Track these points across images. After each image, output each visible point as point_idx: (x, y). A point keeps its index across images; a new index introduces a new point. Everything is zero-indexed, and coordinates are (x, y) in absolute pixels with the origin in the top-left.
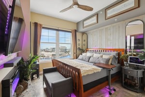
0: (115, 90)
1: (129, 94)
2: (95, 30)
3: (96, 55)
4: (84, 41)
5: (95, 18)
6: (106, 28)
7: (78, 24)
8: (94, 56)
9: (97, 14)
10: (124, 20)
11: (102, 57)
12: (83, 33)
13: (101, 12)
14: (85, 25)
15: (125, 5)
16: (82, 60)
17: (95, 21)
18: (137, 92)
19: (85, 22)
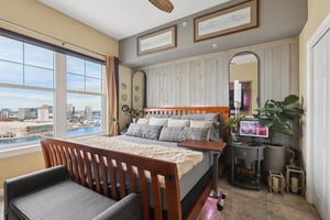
0: (224, 197)
1: (247, 197)
2: (165, 64)
3: (173, 123)
4: (137, 88)
5: (170, 34)
6: (191, 63)
7: (122, 43)
8: (169, 125)
9: (176, 27)
10: (226, 50)
11: (189, 125)
12: (135, 69)
13: (185, 24)
14: (142, 49)
15: (233, 16)
16: (139, 135)
17: (170, 42)
18: (257, 190)
19: (142, 42)
